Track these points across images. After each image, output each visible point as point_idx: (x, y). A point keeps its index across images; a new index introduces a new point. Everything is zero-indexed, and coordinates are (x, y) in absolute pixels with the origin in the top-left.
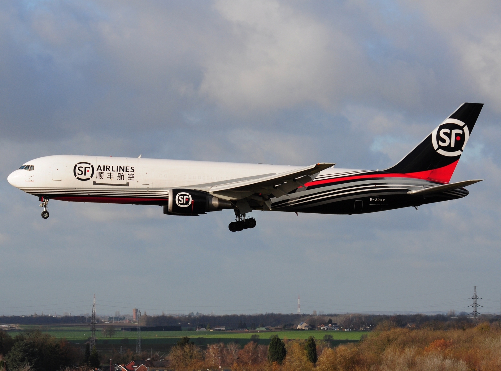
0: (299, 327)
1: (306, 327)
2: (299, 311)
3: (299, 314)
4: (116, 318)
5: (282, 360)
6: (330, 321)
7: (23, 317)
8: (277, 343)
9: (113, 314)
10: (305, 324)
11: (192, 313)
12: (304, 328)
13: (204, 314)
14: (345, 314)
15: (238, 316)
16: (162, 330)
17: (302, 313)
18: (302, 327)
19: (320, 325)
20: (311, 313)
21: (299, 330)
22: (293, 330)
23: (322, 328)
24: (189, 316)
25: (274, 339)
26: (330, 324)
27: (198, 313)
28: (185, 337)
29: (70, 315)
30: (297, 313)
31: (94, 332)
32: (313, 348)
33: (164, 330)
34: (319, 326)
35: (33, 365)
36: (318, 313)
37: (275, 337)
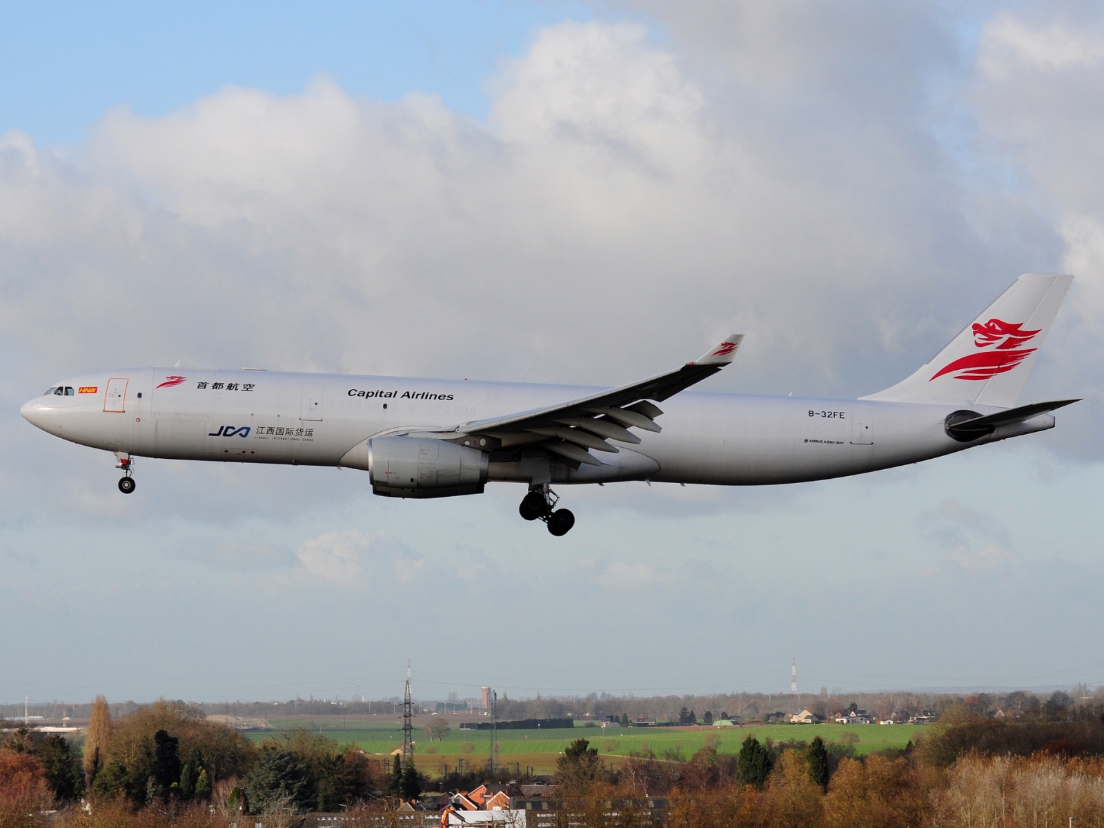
0: (795, 719)
1: (807, 717)
2: (794, 689)
3: (794, 693)
4: (450, 706)
5: (763, 781)
6: (854, 707)
7: (275, 704)
8: (753, 748)
9: (444, 698)
10: (806, 713)
11: (594, 695)
12: (803, 721)
13: (616, 697)
14: (881, 694)
15: (679, 698)
16: (537, 727)
17: (800, 693)
18: (800, 719)
19: (834, 714)
20: (817, 692)
21: (794, 723)
22: (783, 723)
23: (837, 720)
24: (588, 699)
25: (747, 741)
26: (853, 712)
27: (603, 694)
28: (580, 739)
29: (363, 700)
30: (791, 693)
31: (408, 731)
32: (821, 758)
33: (541, 727)
34: (832, 717)
35: (296, 796)
36: (829, 692)
37: (749, 738)
